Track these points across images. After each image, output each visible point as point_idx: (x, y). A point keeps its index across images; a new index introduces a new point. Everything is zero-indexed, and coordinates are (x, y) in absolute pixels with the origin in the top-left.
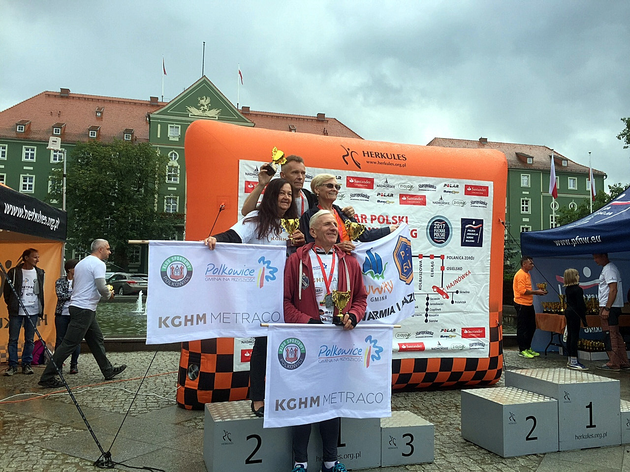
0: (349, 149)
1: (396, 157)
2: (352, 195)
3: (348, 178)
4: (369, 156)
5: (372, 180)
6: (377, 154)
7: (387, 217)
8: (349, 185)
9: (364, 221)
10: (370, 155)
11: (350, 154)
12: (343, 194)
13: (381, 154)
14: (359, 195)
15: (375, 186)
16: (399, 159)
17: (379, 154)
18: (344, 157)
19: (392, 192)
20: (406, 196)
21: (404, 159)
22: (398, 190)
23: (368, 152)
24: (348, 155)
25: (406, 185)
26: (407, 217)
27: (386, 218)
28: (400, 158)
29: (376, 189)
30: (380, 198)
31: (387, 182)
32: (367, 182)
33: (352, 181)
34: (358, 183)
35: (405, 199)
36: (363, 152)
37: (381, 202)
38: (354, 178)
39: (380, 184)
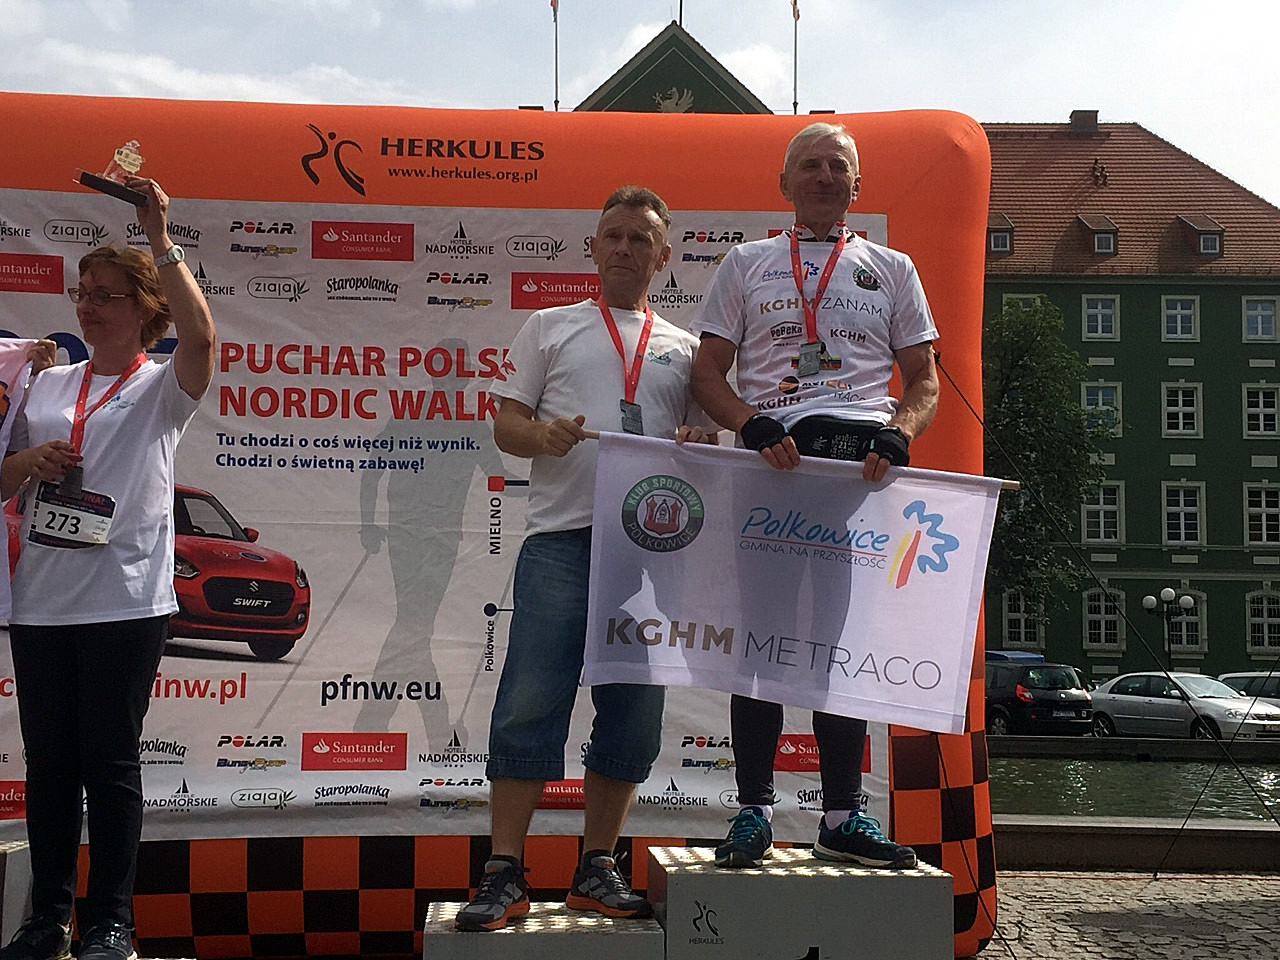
0: (332, 136)
1: (506, 151)
2: (333, 285)
3: (319, 228)
4: (400, 153)
5: (406, 232)
7: (461, 353)
8: (321, 250)
10: (406, 150)
11: (332, 149)
12: (301, 281)
14: (359, 283)
15: (418, 251)
16: (514, 156)
17: (440, 144)
18: (306, 160)
19: (485, 266)
20: (537, 278)
21: (537, 156)
22: (504, 259)
24: (324, 152)
25: (535, 241)
27: (454, 358)
28: (519, 154)
29: (421, 258)
30: (438, 290)
31: (463, 235)
32: (389, 238)
33: (331, 237)
34: (355, 244)
35: (534, 288)
36: (385, 141)
37: (443, 302)
38: (338, 227)
39: (438, 242)
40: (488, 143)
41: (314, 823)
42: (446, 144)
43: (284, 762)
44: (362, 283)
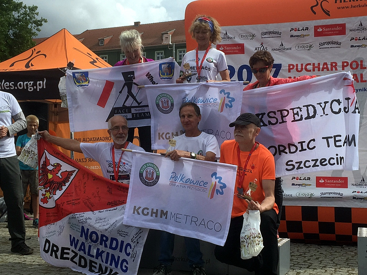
2: (321, 44)
3: (316, 28)
7: (362, 62)
8: (317, 34)
10: (343, 1)
11: (320, 3)
12: (311, 44)
14: (329, 43)
15: (347, 31)
18: (312, 8)
24: (317, 5)
27: (359, 63)
30: (354, 43)
31: (362, 25)
32: (338, 28)
33: (320, 30)
34: (327, 31)
37: (356, 46)
38: (322, 27)
39: (354, 28)
41: (320, 203)
43: (311, 185)
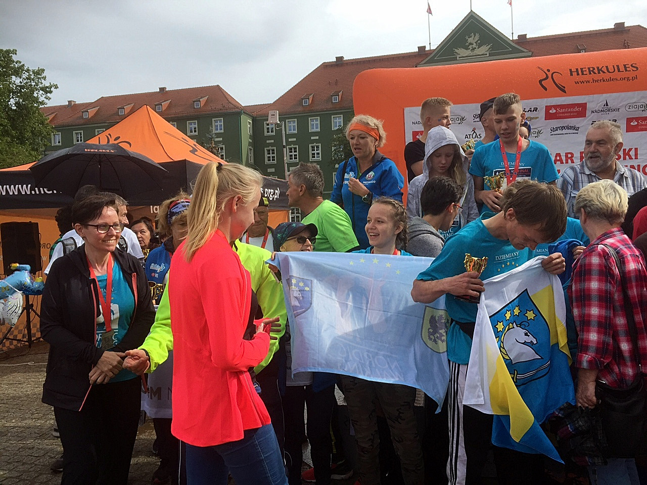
0: (548, 71)
1: (622, 68)
2: (553, 130)
3: (548, 108)
4: (578, 74)
5: (584, 106)
6: (591, 69)
8: (549, 116)
9: (569, 161)
10: (580, 72)
11: (550, 76)
12: (540, 129)
13: (598, 68)
14: (563, 128)
15: (588, 113)
16: (626, 70)
17: (594, 69)
18: (540, 81)
19: (614, 117)
20: (637, 119)
21: (635, 69)
22: (624, 113)
23: (577, 69)
24: (547, 77)
25: (637, 104)
26: (636, 149)
28: (628, 69)
29: (589, 116)
31: (607, 105)
32: (576, 109)
33: (553, 111)
34: (563, 113)
35: (636, 123)
36: (571, 70)
38: (555, 107)
39: (597, 109)
40: (614, 66)
42: (596, 69)
44: (564, 128)
